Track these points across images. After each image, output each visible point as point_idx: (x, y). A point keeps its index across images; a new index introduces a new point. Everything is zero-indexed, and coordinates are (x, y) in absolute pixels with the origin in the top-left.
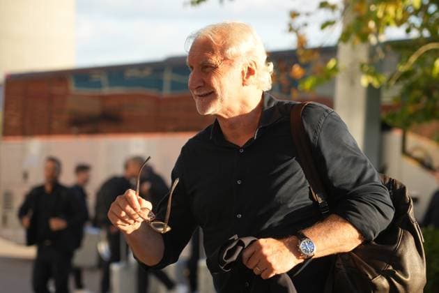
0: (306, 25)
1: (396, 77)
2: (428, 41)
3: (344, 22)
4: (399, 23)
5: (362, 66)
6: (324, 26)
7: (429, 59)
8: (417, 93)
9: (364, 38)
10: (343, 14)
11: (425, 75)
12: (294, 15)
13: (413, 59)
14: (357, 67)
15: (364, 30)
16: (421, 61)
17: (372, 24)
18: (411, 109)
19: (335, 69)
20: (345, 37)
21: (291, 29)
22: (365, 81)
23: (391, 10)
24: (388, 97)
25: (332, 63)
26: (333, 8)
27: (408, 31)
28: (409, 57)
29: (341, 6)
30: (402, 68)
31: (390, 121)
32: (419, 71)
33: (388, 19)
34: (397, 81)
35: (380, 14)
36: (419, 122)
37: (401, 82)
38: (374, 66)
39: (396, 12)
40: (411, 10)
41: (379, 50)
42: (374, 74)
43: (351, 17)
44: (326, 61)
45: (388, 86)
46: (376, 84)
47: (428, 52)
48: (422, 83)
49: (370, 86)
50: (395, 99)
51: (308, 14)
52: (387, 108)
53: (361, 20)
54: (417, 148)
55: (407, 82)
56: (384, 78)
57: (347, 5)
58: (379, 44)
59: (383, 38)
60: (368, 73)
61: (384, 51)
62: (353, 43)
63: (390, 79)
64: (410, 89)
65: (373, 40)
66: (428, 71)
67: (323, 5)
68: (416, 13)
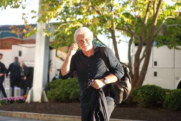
0: (27, 17)
1: (54, 33)
2: (63, 23)
3: (38, 16)
4: (55, 17)
5: (44, 30)
6: (32, 18)
7: (64, 28)
8: (60, 38)
9: (44, 21)
10: (38, 14)
11: (62, 33)
12: (24, 14)
13: (59, 28)
14: (42, 30)
15: (44, 19)
16: (61, 28)
17: (47, 17)
18: (58, 43)
19: (36, 30)
20: (39, 21)
21: (23, 18)
22: (45, 34)
23: (52, 13)
24: (52, 39)
25: (35, 29)
26: (35, 12)
27: (57, 20)
28: (58, 27)
29: (38, 12)
30: (56, 31)
31: (52, 47)
32: (61, 32)
33: (52, 16)
34: (54, 34)
35: (49, 14)
36: (61, 47)
37: (55, 35)
38: (47, 30)
39: (54, 14)
40: (58, 13)
41: (49, 25)
42: (47, 32)
43: (41, 15)
44: (33, 28)
45: (52, 36)
46: (48, 35)
47: (63, 26)
48: (62, 35)
49: (46, 36)
50: (54, 40)
51: (28, 14)
52: (51, 43)
53: (44, 16)
54: (60, 55)
55: (57, 35)
56: (50, 34)
57: (39, 12)
58: (49, 23)
59: (50, 22)
60: (46, 32)
61: (50, 25)
62: (41, 22)
63: (52, 34)
64: (58, 37)
65: (47, 22)
66: (63, 32)
67: (32, 11)
68: (60, 14)
